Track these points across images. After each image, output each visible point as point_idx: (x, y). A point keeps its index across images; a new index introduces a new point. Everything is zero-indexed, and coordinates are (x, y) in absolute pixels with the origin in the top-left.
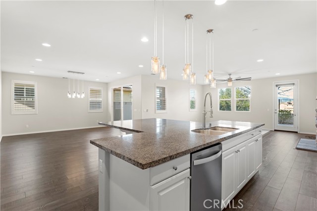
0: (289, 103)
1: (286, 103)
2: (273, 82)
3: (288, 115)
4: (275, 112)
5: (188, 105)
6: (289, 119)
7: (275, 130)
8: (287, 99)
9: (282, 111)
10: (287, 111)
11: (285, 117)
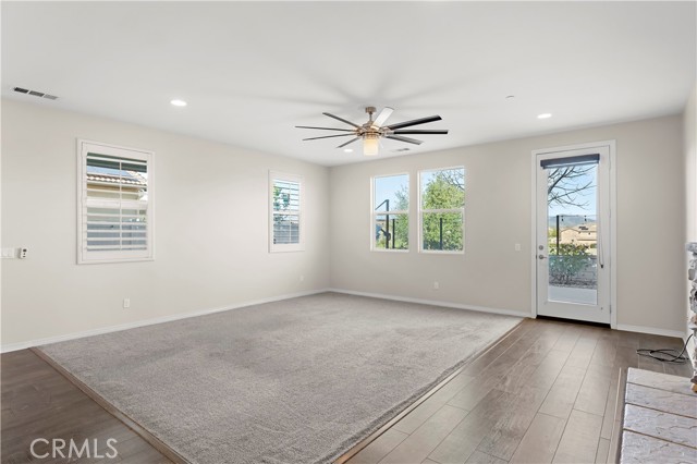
0: (584, 228)
1: (577, 228)
2: (534, 153)
3: (580, 257)
4: (540, 253)
5: (265, 229)
6: (581, 273)
7: (540, 318)
8: (576, 219)
9: (564, 246)
10: (576, 249)
11: (570, 266)
